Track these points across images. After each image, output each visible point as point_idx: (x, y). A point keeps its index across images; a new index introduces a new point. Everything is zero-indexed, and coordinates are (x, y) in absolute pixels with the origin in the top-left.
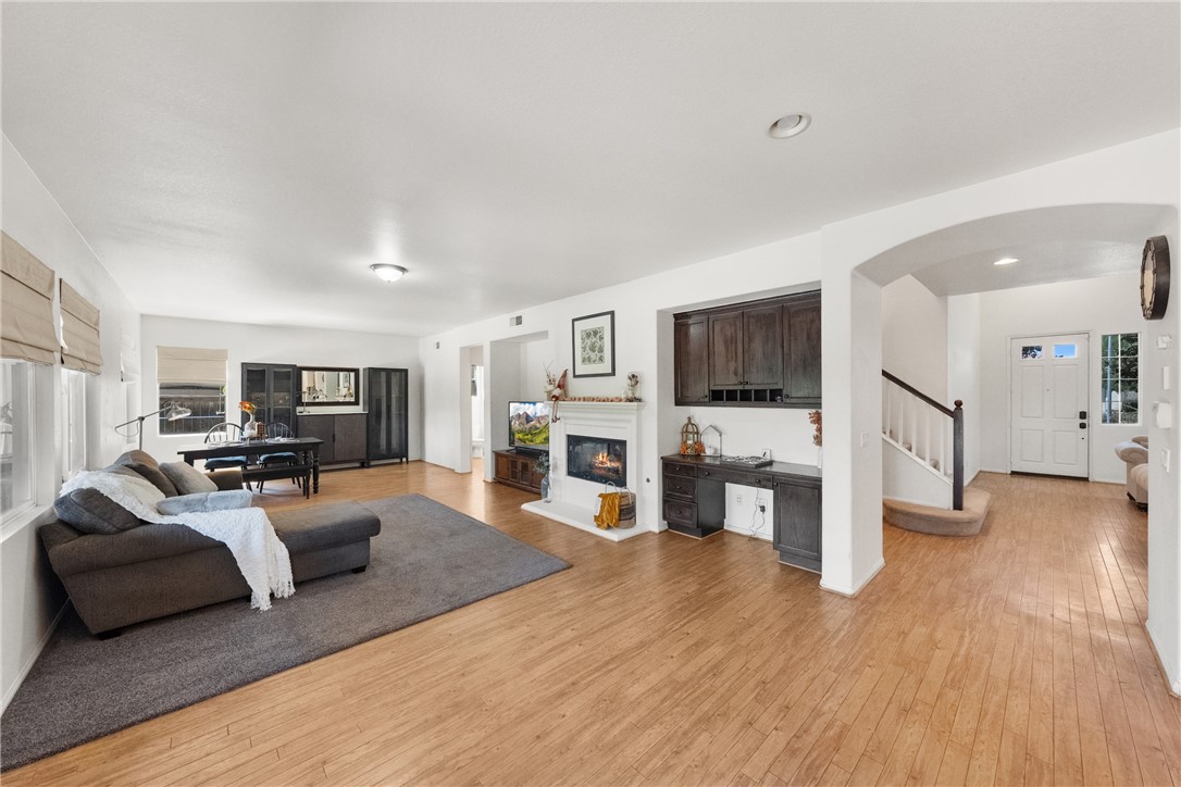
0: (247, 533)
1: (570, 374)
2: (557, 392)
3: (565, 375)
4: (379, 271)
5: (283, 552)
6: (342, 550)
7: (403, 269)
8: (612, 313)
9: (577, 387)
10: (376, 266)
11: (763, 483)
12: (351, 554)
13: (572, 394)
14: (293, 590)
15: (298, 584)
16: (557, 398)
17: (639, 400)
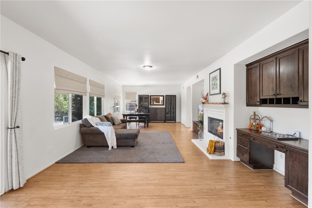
0: (108, 132)
1: (209, 94)
2: (204, 101)
3: (207, 95)
4: (146, 68)
5: (115, 138)
6: (128, 140)
7: (151, 67)
8: (220, 69)
9: (211, 99)
10: (144, 67)
11: (280, 148)
12: (131, 142)
13: (210, 102)
14: (116, 147)
15: (118, 146)
16: (203, 103)
17: (227, 104)
